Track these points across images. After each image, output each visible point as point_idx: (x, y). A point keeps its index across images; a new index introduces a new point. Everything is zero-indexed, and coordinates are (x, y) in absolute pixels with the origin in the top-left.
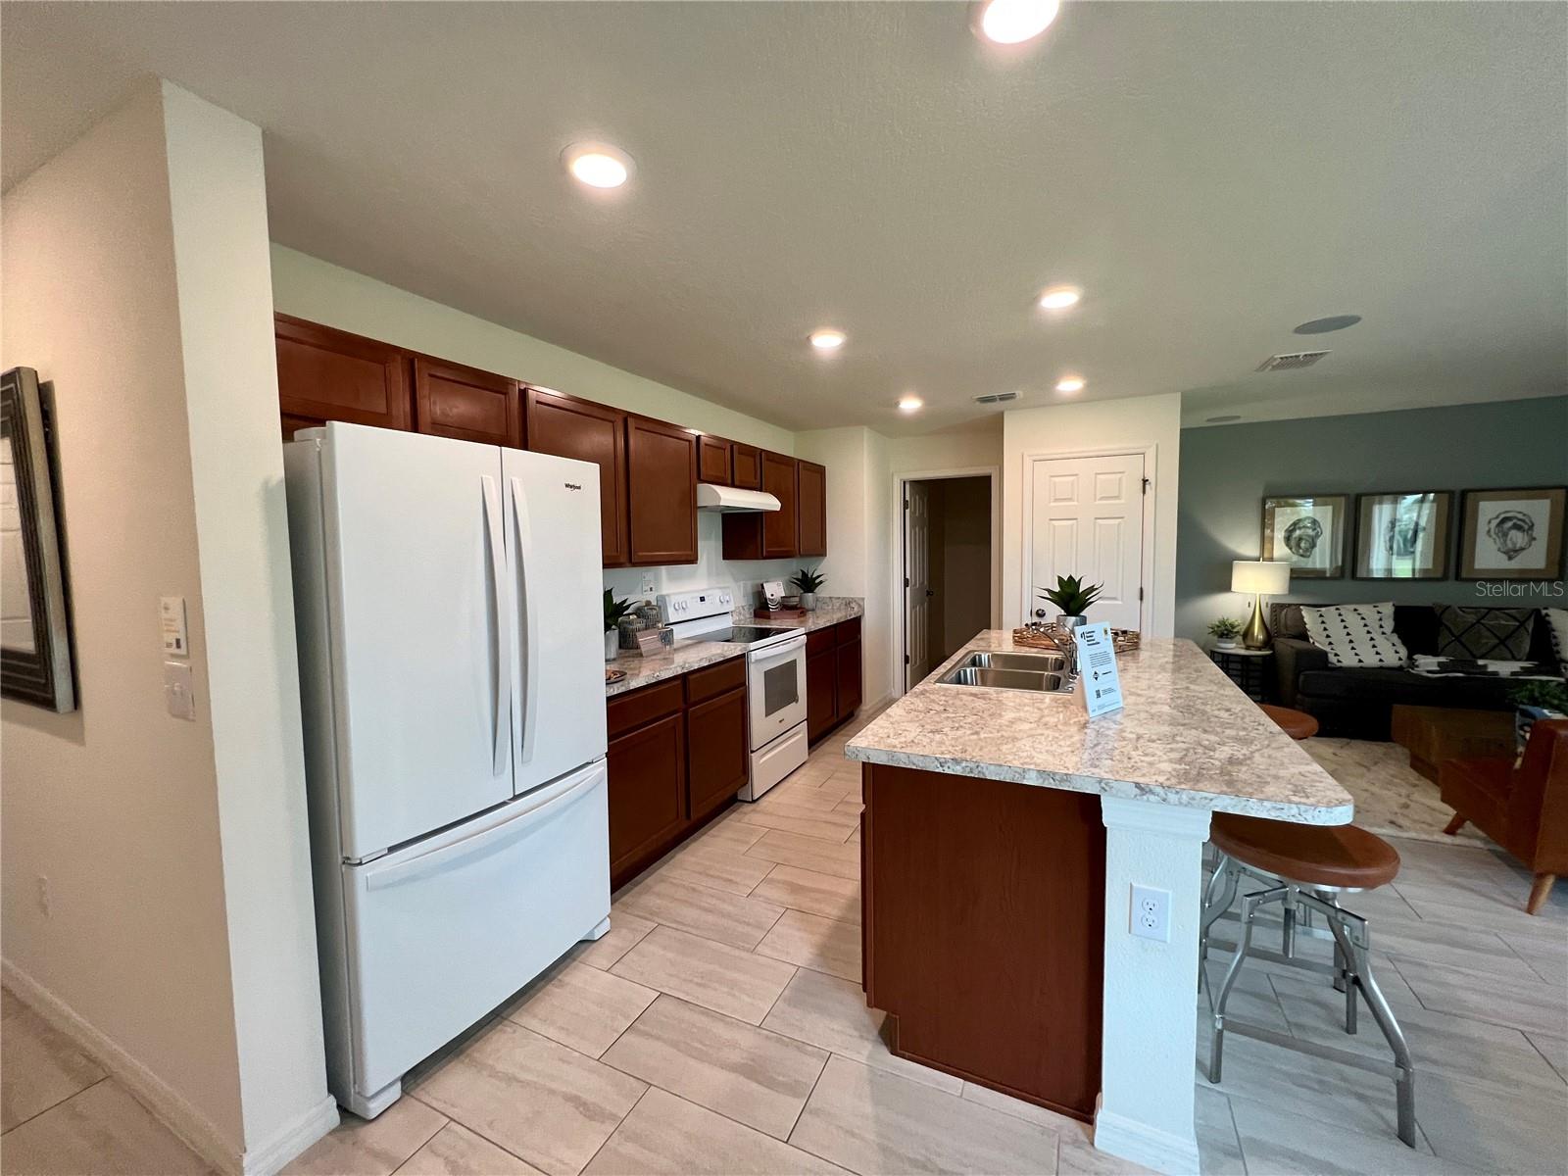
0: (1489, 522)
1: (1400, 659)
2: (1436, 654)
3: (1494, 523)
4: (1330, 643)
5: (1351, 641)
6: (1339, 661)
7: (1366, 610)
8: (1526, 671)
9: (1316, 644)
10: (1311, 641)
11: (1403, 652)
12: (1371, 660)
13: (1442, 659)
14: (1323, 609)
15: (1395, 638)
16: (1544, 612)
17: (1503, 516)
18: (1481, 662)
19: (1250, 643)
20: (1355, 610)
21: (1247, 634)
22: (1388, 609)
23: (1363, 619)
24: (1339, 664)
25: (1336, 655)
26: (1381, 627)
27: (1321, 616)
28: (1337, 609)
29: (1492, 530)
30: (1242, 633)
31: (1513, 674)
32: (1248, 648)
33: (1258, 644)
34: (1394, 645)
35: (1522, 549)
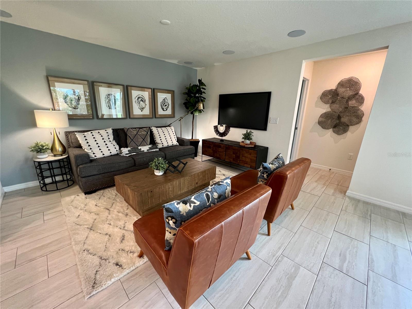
0: (135, 98)
1: (117, 151)
2: (127, 147)
3: (137, 98)
4: (91, 149)
5: (99, 147)
6: (95, 156)
7: (102, 132)
8: (150, 148)
9: (85, 150)
10: (83, 148)
11: (117, 147)
12: (107, 154)
13: (129, 149)
14: (86, 133)
15: (114, 143)
16: (151, 128)
17: (138, 96)
18: (139, 148)
19: (55, 153)
20: (99, 132)
21: (53, 149)
22: (110, 131)
23: (102, 136)
24: (96, 158)
25: (94, 153)
26: (109, 139)
27: (85, 137)
28: (91, 133)
29: (136, 101)
30: (50, 148)
31: (147, 150)
32: (55, 156)
33: (60, 153)
34: (114, 145)
35: (144, 108)
